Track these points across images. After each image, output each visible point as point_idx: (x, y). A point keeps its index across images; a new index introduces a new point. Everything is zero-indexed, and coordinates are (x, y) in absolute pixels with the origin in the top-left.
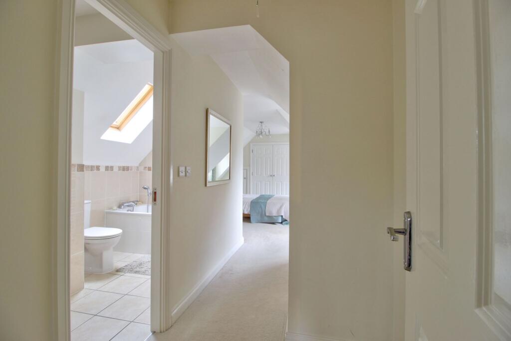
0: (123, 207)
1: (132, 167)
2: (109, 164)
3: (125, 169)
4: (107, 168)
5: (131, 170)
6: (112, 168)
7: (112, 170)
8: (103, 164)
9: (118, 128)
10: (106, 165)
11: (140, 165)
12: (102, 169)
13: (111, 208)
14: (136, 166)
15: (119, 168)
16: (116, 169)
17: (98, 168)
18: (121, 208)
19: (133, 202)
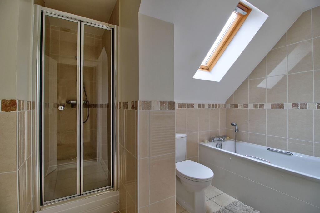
0: (212, 141)
1: (219, 105)
2: (201, 102)
3: (214, 106)
4: (199, 106)
5: (219, 107)
6: (203, 105)
7: (204, 107)
8: (196, 102)
9: (208, 69)
10: (199, 103)
11: (227, 102)
12: (196, 107)
13: (203, 141)
14: (224, 103)
15: (209, 105)
16: (206, 107)
17: (192, 105)
18: (211, 142)
19: (222, 137)
